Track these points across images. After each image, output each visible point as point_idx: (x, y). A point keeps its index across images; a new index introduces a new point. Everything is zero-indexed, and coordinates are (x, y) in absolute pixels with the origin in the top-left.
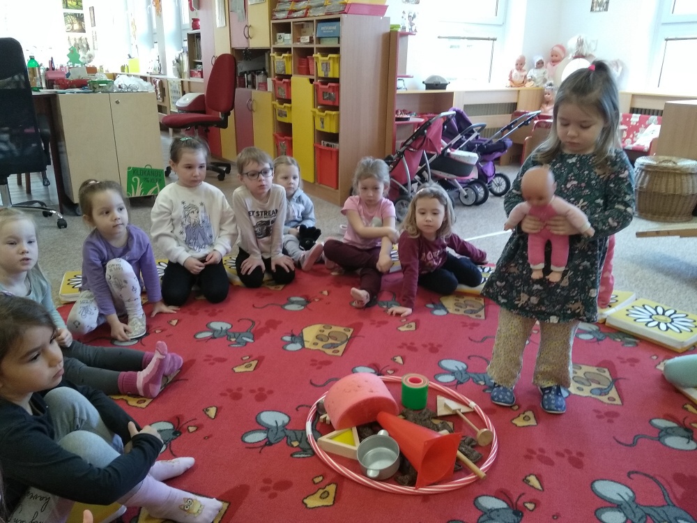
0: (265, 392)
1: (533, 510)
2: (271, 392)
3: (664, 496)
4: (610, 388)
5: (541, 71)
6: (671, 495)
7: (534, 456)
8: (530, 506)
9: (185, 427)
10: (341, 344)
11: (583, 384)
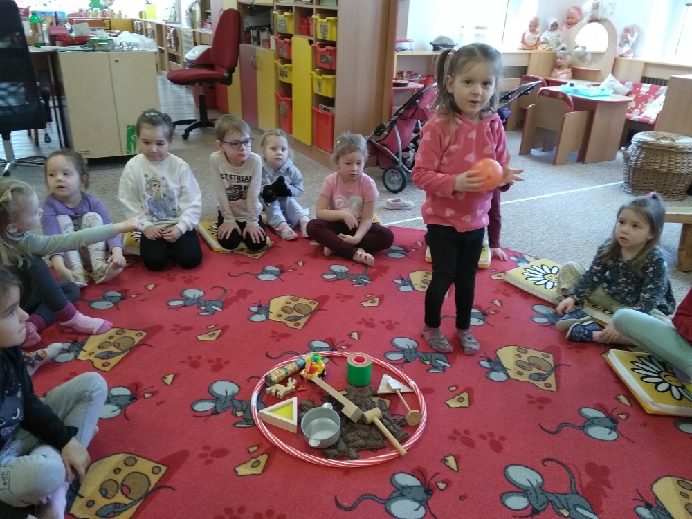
0: (221, 363)
1: (442, 490)
2: (228, 362)
3: (571, 484)
4: (549, 373)
5: (555, 34)
6: (578, 484)
7: (458, 437)
8: (441, 486)
9: (141, 394)
10: (303, 317)
11: (524, 368)
